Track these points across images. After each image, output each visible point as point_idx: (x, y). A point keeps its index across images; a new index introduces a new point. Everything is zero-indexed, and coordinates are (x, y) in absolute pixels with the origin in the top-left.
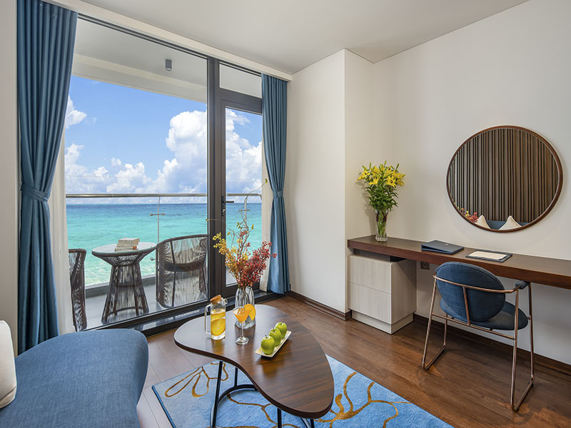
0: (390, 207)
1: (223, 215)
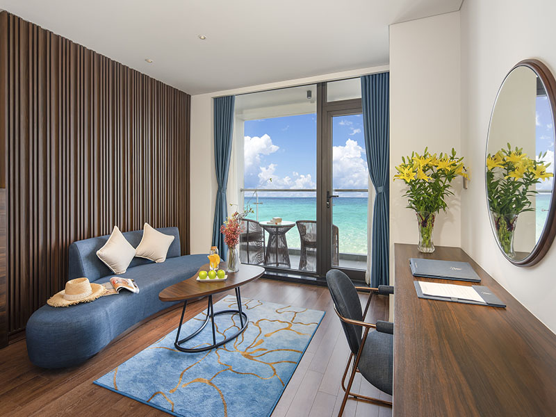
0: (437, 209)
1: (329, 207)
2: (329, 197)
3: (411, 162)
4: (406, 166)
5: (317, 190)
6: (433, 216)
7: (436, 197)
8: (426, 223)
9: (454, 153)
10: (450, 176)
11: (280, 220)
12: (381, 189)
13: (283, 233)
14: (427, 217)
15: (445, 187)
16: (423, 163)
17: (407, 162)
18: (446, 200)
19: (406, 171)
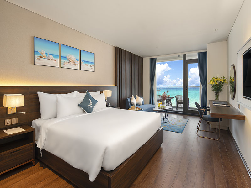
0: (220, 91)
1: (187, 91)
2: (187, 88)
3: (213, 79)
4: (212, 81)
5: (183, 86)
6: (219, 93)
7: (220, 88)
8: (217, 95)
9: (224, 78)
10: (223, 83)
11: (170, 95)
12: (204, 86)
13: (170, 100)
14: (217, 93)
15: (222, 86)
16: (216, 80)
17: (212, 80)
18: (222, 88)
19: (212, 82)
